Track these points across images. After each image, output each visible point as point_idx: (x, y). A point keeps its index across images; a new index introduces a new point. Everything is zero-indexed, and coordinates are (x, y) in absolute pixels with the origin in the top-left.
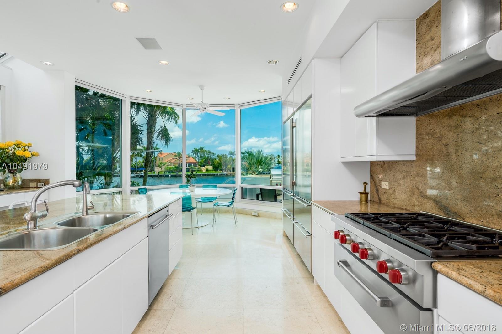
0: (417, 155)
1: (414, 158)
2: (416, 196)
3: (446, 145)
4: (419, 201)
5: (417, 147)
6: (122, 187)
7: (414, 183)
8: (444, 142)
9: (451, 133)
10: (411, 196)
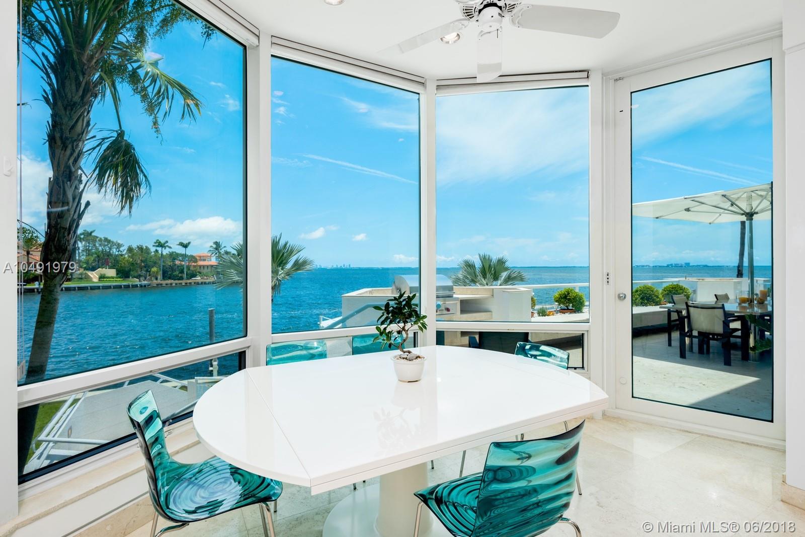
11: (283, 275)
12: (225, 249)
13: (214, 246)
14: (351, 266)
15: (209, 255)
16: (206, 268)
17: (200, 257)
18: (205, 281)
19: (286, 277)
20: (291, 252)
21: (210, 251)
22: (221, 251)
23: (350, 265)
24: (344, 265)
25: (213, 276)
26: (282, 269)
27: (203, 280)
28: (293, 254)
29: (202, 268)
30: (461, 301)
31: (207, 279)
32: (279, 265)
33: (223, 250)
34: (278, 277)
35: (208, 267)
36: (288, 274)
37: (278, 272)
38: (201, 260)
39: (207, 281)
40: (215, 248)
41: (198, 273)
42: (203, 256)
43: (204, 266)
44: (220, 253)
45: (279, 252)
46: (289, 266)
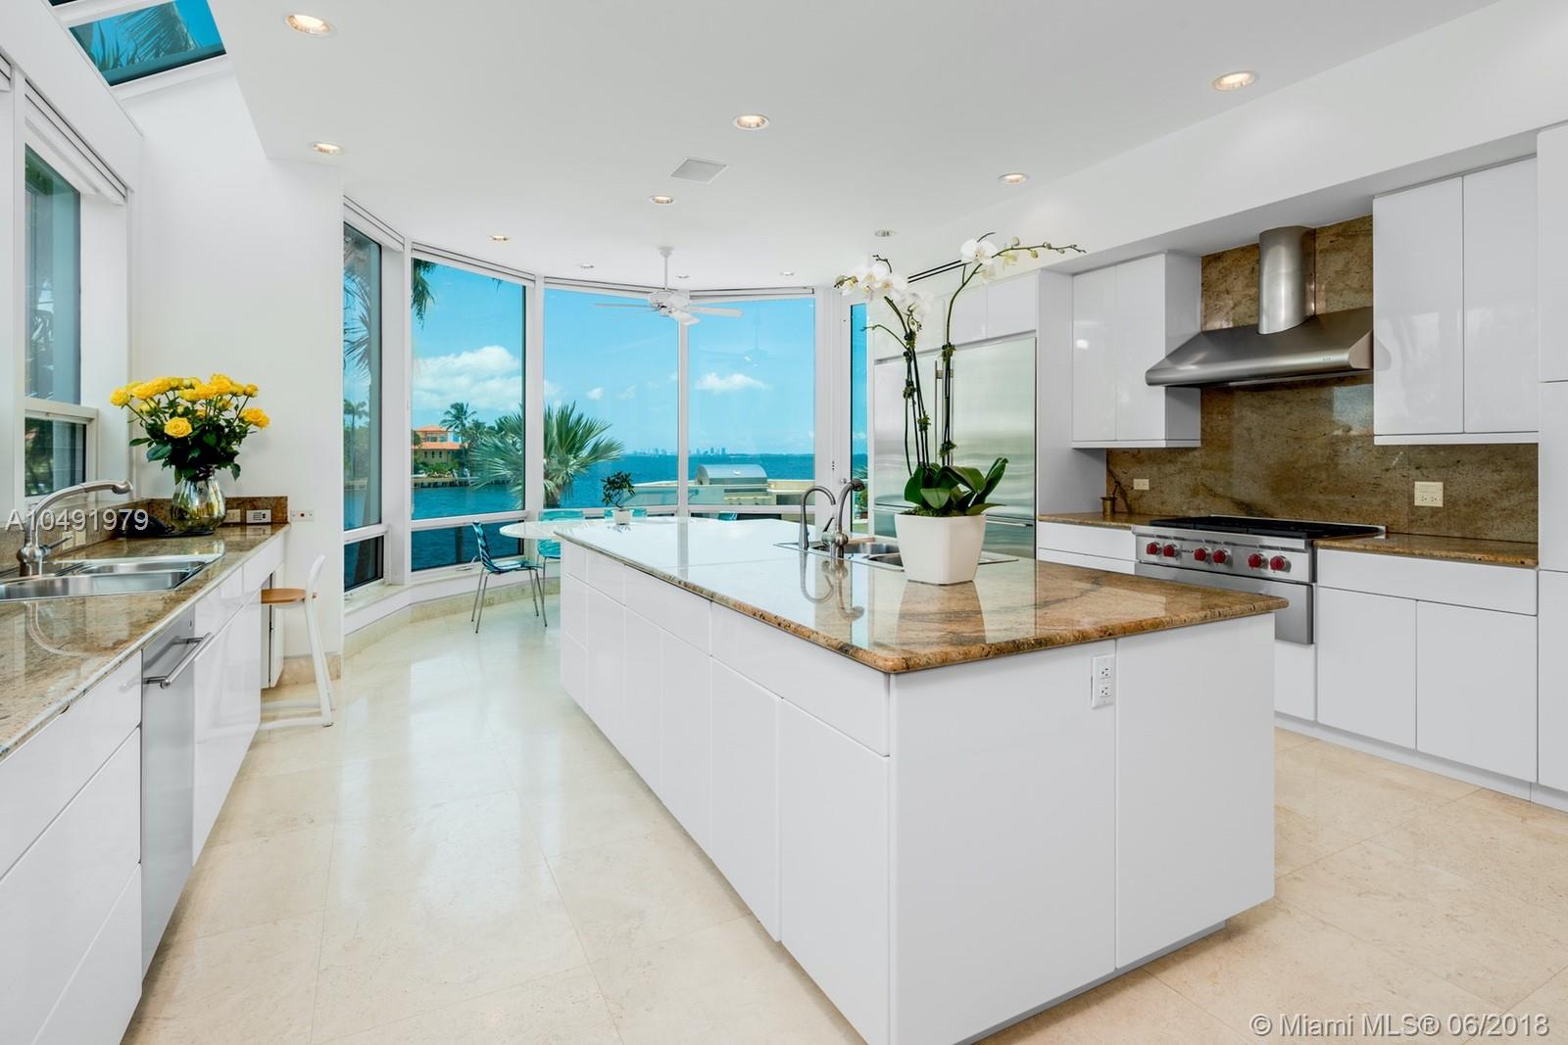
0: (1202, 440)
1: (1198, 444)
2: (1201, 497)
3: (1249, 430)
4: (1206, 503)
5: (1203, 430)
6: (380, 522)
7: (1199, 478)
8: (1246, 425)
9: (1255, 415)
10: (1192, 496)
11: (575, 467)
12: (475, 417)
13: (453, 412)
14: (727, 452)
15: (444, 429)
16: (437, 455)
17: (426, 432)
18: (436, 480)
19: (581, 469)
20: (589, 431)
21: (445, 421)
22: (465, 422)
23: (724, 450)
24: (712, 450)
25: (451, 470)
26: (575, 458)
27: (431, 480)
28: (592, 435)
29: (430, 456)
30: (778, 496)
31: (440, 477)
32: (569, 451)
33: (470, 419)
34: (569, 470)
35: (441, 453)
36: (583, 465)
37: (568, 463)
38: (427, 439)
39: (440, 480)
40: (454, 416)
41: (421, 466)
42: (432, 432)
43: (433, 452)
44: (464, 425)
45: (568, 431)
46: (584, 453)
